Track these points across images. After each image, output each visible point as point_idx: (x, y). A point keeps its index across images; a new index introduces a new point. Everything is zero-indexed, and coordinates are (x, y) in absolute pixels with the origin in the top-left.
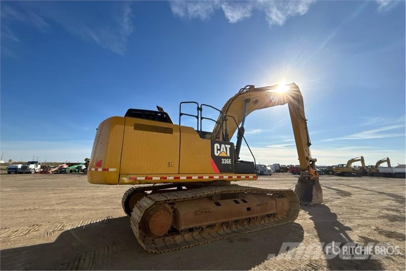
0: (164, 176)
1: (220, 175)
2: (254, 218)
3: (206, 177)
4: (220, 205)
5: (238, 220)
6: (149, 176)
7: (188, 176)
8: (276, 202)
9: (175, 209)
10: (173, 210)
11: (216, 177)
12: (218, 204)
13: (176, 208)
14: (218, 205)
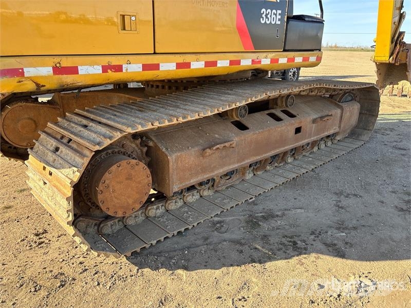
0: (115, 61)
1: (254, 56)
2: (303, 146)
3: (223, 64)
4: (247, 128)
5: (276, 155)
6: (66, 63)
7: (181, 59)
8: (342, 113)
9: (149, 147)
10: (145, 149)
11: (246, 63)
12: (242, 127)
13: (151, 144)
14: (243, 130)
